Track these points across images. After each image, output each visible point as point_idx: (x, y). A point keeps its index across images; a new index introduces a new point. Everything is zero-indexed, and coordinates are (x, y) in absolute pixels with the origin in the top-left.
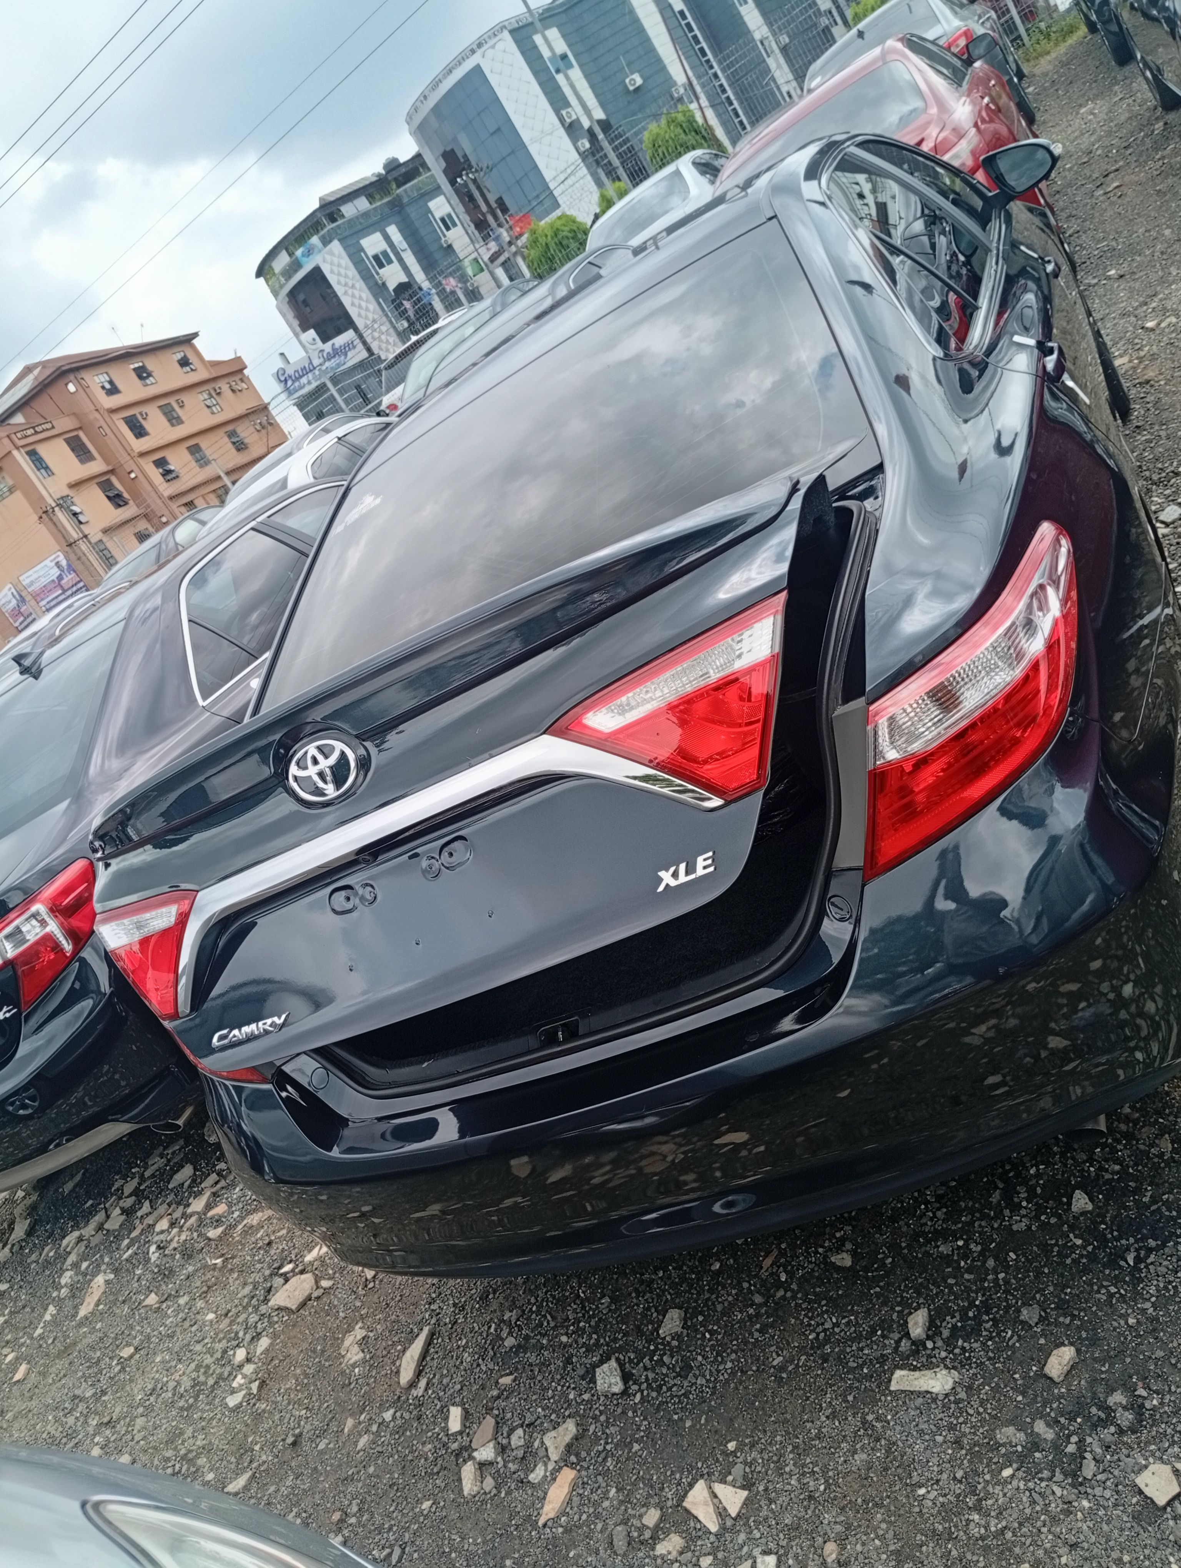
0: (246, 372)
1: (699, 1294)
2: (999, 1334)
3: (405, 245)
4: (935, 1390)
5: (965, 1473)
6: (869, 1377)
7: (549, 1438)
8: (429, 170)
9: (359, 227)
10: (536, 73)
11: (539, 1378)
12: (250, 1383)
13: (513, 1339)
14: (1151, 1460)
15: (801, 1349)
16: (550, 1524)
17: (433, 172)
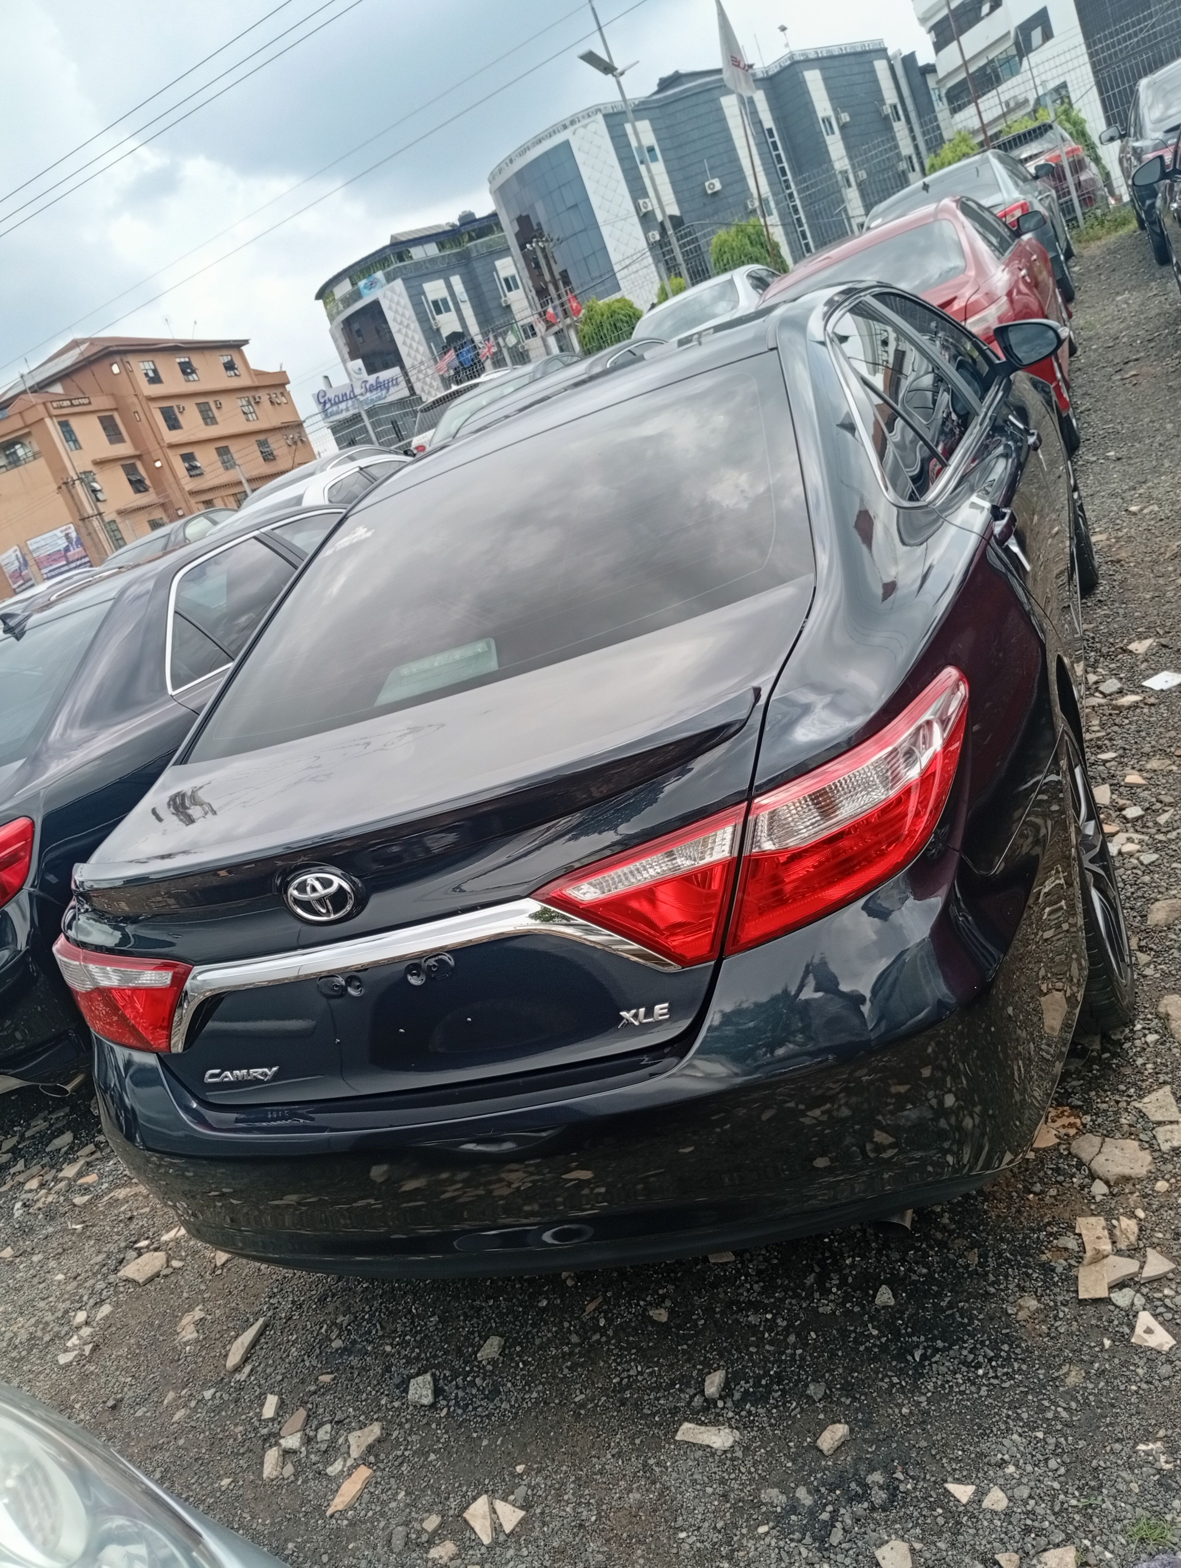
0: (287, 386)
1: (522, 1326)
2: (784, 1404)
3: (465, 297)
4: (715, 1446)
5: (726, 1524)
6: (659, 1425)
7: (353, 1438)
8: (502, 230)
9: (425, 271)
10: (621, 160)
11: (357, 1381)
12: (84, 1344)
13: (340, 1342)
14: (893, 1537)
15: (604, 1391)
16: (337, 1515)
17: (506, 233)
